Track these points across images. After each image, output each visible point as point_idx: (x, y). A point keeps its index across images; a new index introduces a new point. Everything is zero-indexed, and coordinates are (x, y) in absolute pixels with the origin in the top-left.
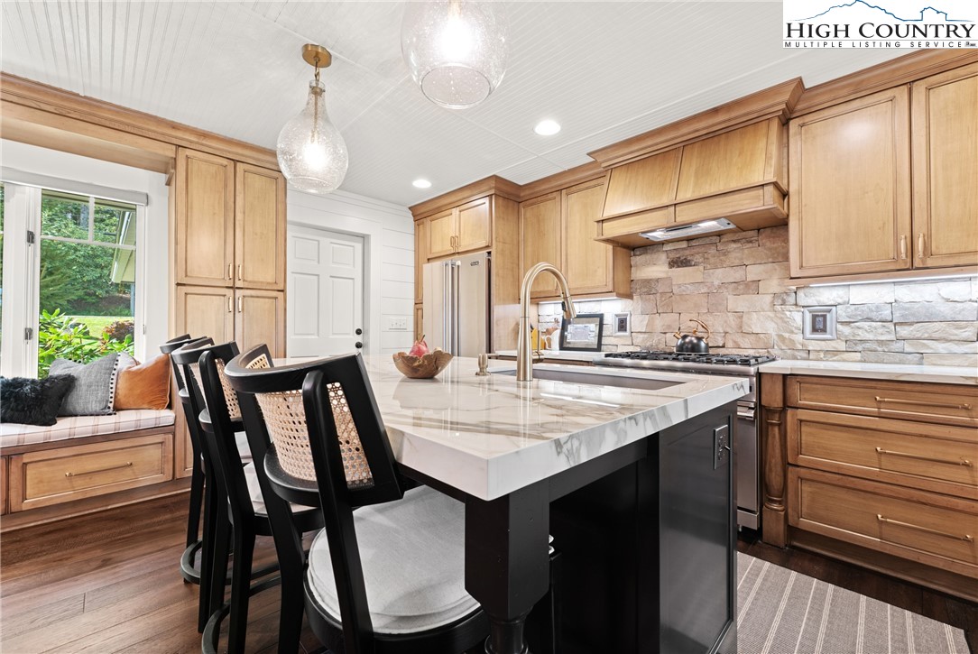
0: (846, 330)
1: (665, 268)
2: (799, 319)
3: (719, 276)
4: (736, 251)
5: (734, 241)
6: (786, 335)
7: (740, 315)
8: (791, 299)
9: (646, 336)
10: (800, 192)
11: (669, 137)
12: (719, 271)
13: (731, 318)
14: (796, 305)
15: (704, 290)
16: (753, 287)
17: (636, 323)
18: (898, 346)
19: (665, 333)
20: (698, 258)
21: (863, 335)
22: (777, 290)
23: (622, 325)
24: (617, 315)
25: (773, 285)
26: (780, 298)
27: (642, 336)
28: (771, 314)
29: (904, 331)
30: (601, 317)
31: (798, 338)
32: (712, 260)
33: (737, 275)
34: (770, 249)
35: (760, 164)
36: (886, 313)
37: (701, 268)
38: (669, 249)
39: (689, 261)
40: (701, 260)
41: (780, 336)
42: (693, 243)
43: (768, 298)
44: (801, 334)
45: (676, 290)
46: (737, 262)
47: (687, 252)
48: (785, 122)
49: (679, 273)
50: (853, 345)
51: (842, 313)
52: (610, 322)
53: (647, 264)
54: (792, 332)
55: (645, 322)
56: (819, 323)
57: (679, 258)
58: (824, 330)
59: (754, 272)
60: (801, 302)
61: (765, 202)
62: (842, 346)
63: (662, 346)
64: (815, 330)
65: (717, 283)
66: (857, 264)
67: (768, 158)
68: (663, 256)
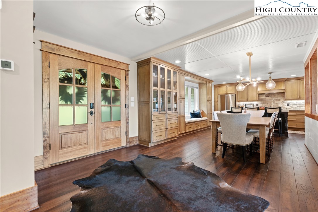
0: (291, 106)
1: (265, 97)
2: (285, 104)
5: (276, 94)
7: (277, 104)
8: (284, 102)
10: (287, 90)
12: (274, 98)
13: (276, 104)
16: (279, 100)
18: (297, 107)
21: (293, 106)
22: (282, 101)
24: (256, 104)
25: (282, 100)
26: (283, 102)
28: (282, 104)
29: (298, 106)
30: (253, 104)
31: (285, 107)
33: (277, 98)
34: (282, 95)
35: (283, 87)
36: (296, 104)
38: (266, 94)
43: (281, 102)
44: (286, 106)
45: (267, 100)
48: (285, 81)
49: (267, 98)
50: (292, 107)
51: (291, 104)
53: (262, 96)
55: (261, 105)
56: (288, 105)
57: (267, 96)
58: (289, 106)
59: (279, 98)
60: (286, 102)
61: (284, 91)
62: (291, 108)
64: (287, 106)
66: (293, 98)
67: (283, 86)
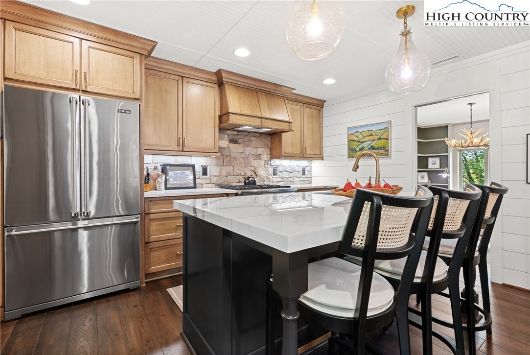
0: (281, 174)
1: (227, 142)
2: (271, 170)
3: (249, 150)
4: (255, 141)
5: (254, 137)
6: (268, 176)
9: (218, 178)
11: (249, 82)
12: (248, 148)
14: (271, 165)
15: (243, 156)
16: (258, 157)
17: (213, 170)
18: (290, 179)
19: (227, 176)
20: (240, 141)
21: (285, 176)
22: (266, 159)
23: (205, 172)
24: (202, 166)
25: (265, 157)
26: (266, 162)
27: (216, 178)
28: (264, 168)
30: (193, 166)
32: (246, 143)
33: (254, 151)
34: (264, 143)
36: (288, 169)
37: (242, 145)
38: (229, 133)
39: (237, 141)
40: (242, 142)
41: (267, 177)
42: (240, 133)
43: (263, 162)
44: (272, 177)
45: (232, 155)
46: (255, 146)
47: (237, 137)
49: (232, 146)
50: (282, 179)
51: (280, 169)
52: (199, 170)
54: (269, 175)
55: (218, 170)
56: (275, 172)
57: (233, 139)
58: (276, 174)
59: (260, 151)
61: (290, 128)
62: (280, 179)
63: (226, 183)
64: (274, 174)
65: (247, 153)
67: (288, 112)
68: (227, 136)
